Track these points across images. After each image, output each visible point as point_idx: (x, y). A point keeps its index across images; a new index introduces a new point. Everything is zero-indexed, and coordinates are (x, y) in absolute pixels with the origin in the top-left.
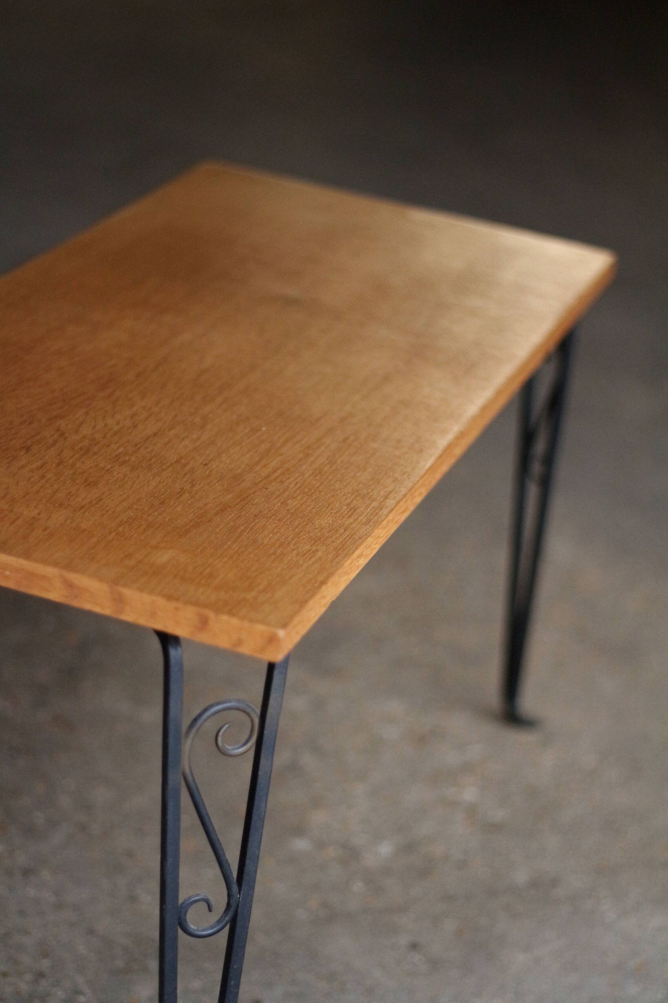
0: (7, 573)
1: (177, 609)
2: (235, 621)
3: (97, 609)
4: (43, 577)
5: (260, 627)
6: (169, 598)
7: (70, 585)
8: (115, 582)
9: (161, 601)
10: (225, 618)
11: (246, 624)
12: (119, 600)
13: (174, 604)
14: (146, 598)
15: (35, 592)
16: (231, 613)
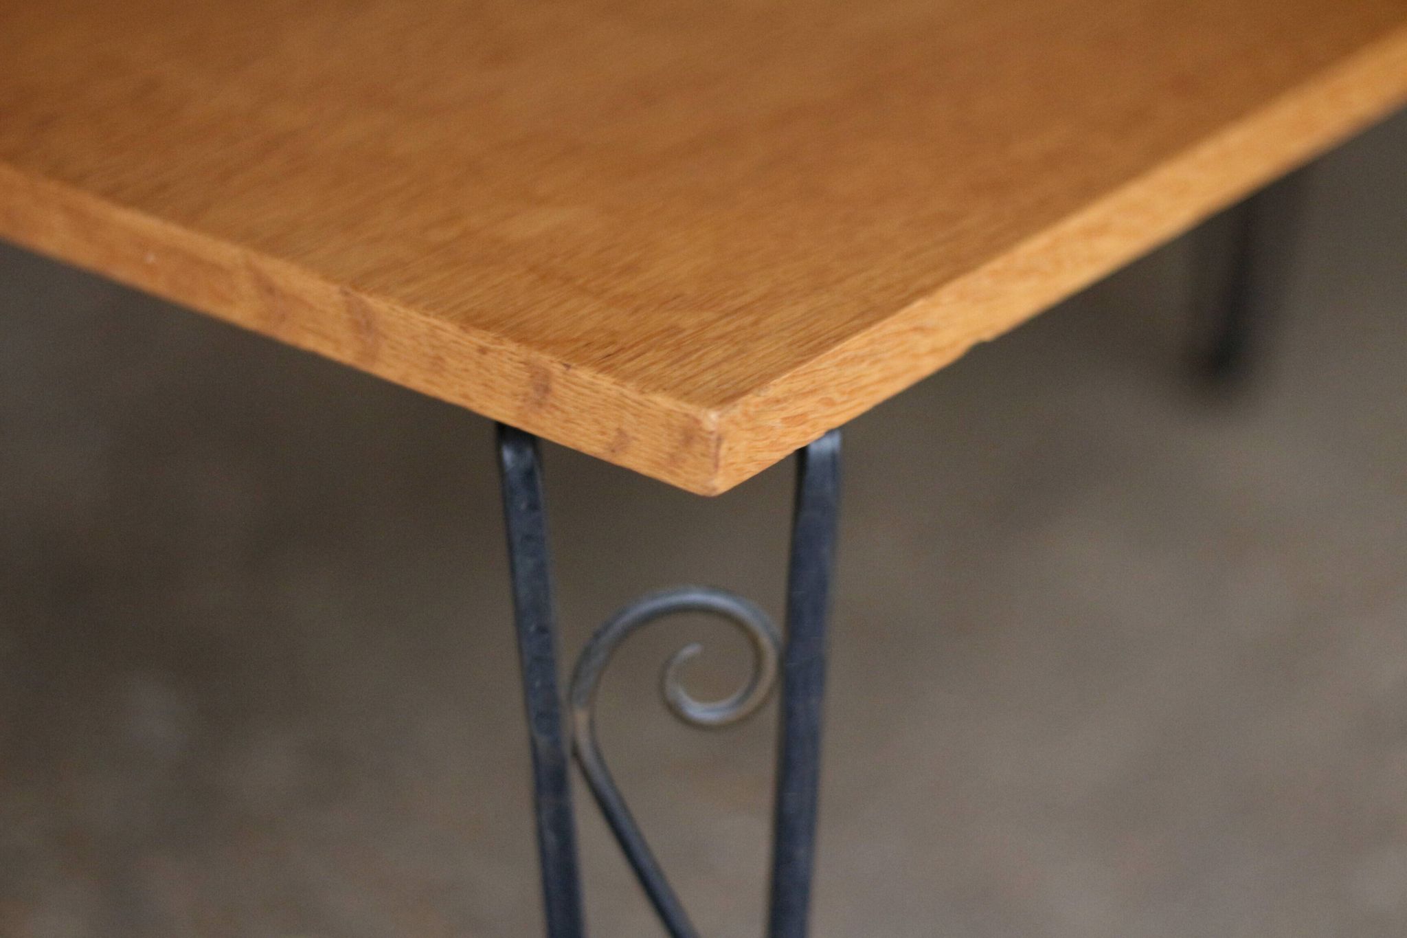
0: (151, 259)
1: (483, 351)
2: (605, 382)
3: (327, 350)
4: (216, 268)
5: (663, 401)
6: (472, 321)
7: (267, 288)
8: (359, 282)
9: (450, 331)
10: (585, 375)
11: (630, 391)
12: (364, 325)
13: (477, 338)
14: (420, 320)
15: (205, 303)
16: (605, 365)
